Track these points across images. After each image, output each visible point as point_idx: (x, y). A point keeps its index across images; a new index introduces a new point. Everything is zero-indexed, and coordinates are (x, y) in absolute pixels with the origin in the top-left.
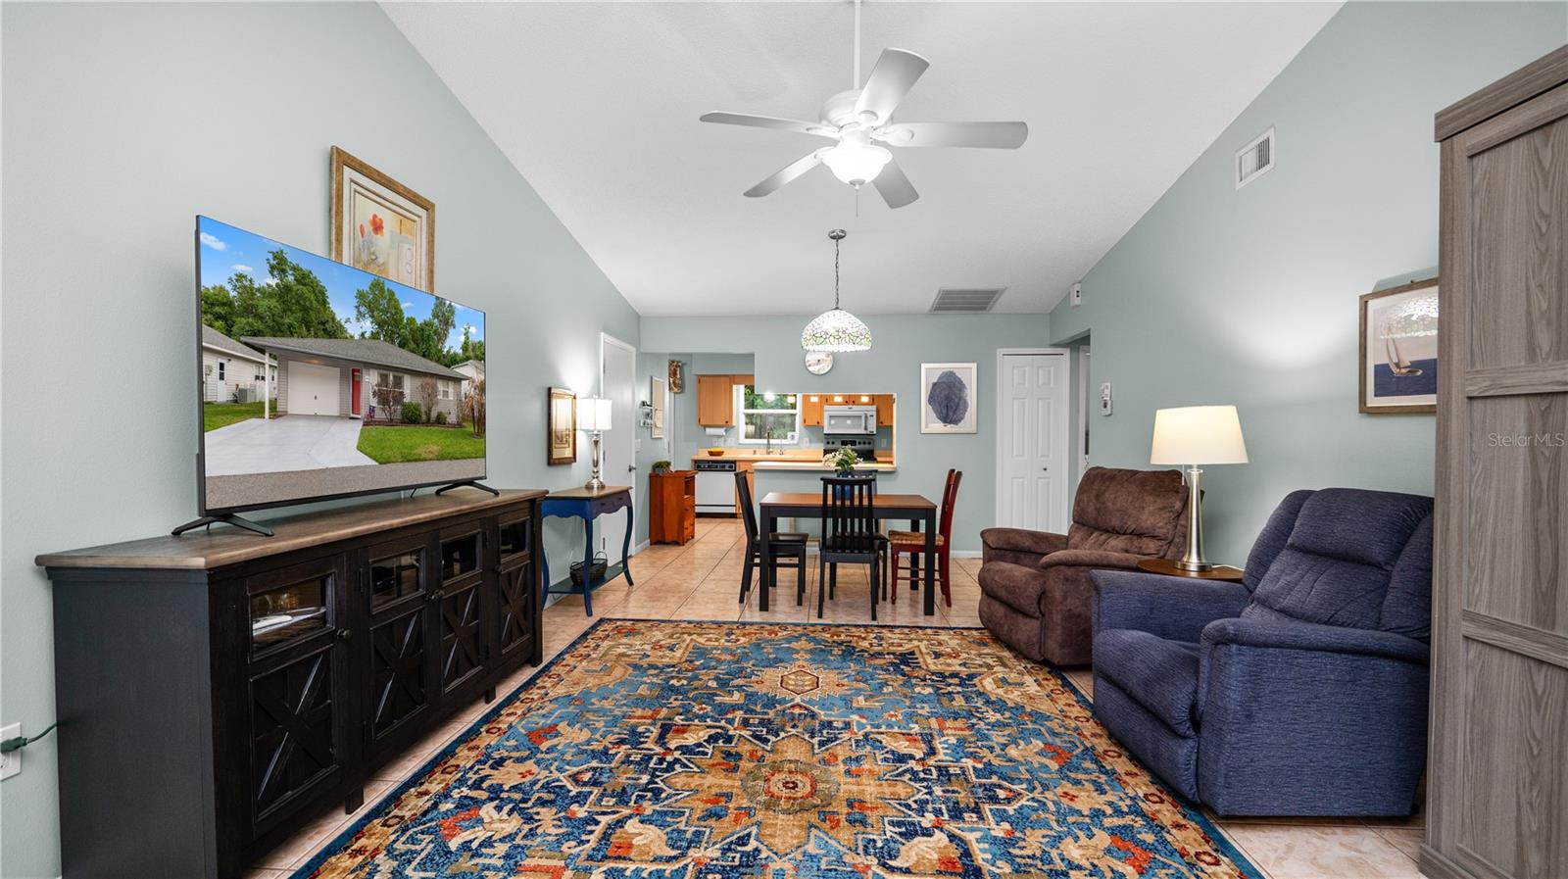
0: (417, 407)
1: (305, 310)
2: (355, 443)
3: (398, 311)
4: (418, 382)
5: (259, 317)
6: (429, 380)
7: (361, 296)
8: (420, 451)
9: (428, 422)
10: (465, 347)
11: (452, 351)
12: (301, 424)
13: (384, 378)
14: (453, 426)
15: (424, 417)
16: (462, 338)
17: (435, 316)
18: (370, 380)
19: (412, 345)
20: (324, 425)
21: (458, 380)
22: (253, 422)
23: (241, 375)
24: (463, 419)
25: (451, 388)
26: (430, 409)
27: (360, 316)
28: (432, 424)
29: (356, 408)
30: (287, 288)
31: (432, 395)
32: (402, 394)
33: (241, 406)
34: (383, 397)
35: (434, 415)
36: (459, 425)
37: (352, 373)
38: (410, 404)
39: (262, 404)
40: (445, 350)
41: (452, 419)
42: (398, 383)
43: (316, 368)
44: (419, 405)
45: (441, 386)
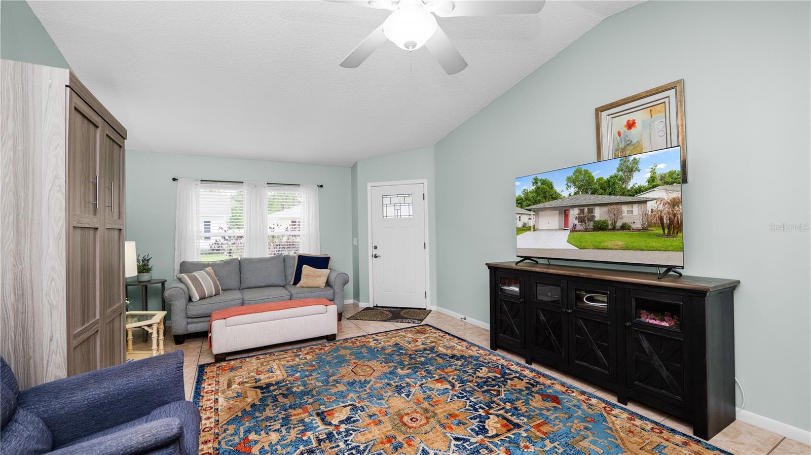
0: (605, 222)
1: (545, 193)
2: (567, 239)
3: (591, 177)
4: (605, 209)
5: (530, 200)
6: (615, 207)
7: (569, 179)
8: (608, 244)
9: (614, 229)
10: (652, 180)
11: (637, 186)
12: (543, 233)
13: (582, 211)
14: (639, 230)
15: (610, 227)
16: (649, 175)
17: (618, 171)
18: (574, 213)
19: (601, 191)
20: (551, 233)
21: (644, 202)
22: (528, 232)
23: (525, 219)
24: (649, 225)
25: (636, 209)
26: (615, 222)
27: (568, 187)
28: (618, 230)
29: (566, 224)
30: (538, 188)
31: (617, 215)
32: (594, 217)
33: (525, 228)
34: (581, 219)
35: (619, 224)
36: (644, 229)
37: (564, 212)
38: (599, 221)
39: (530, 227)
40: (629, 188)
41: (638, 225)
42: (591, 211)
43: (548, 212)
44: (606, 220)
45: (625, 208)
